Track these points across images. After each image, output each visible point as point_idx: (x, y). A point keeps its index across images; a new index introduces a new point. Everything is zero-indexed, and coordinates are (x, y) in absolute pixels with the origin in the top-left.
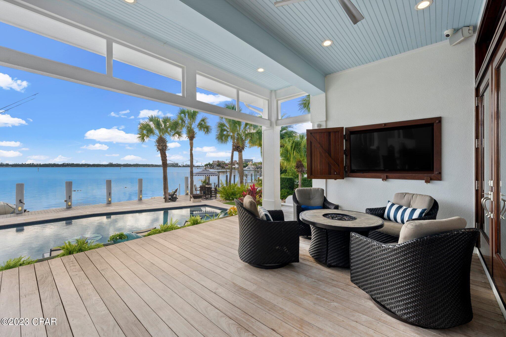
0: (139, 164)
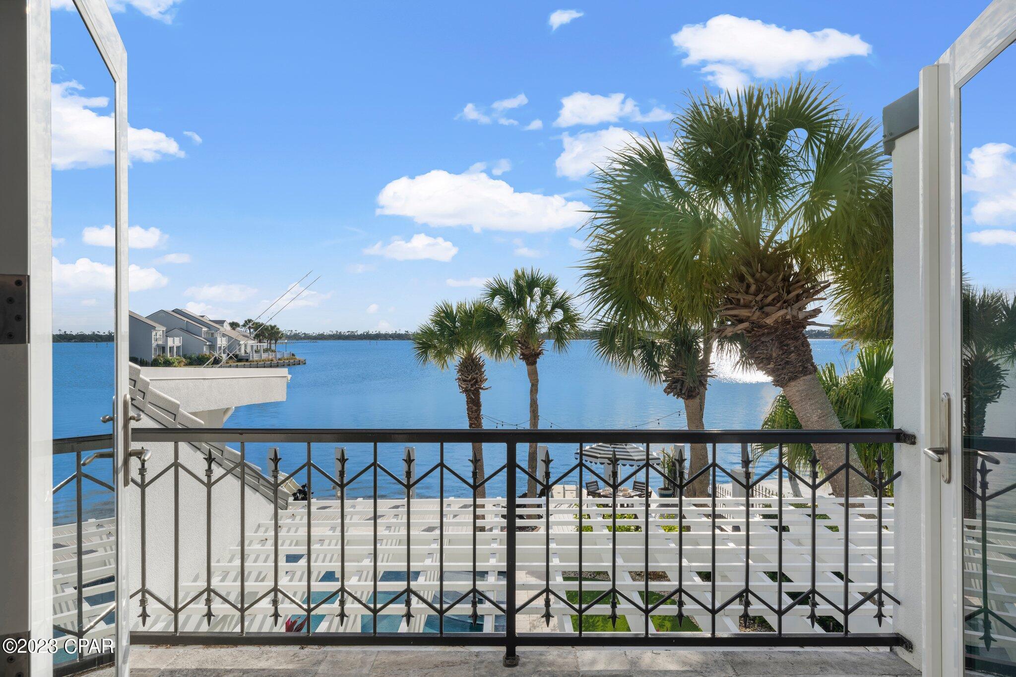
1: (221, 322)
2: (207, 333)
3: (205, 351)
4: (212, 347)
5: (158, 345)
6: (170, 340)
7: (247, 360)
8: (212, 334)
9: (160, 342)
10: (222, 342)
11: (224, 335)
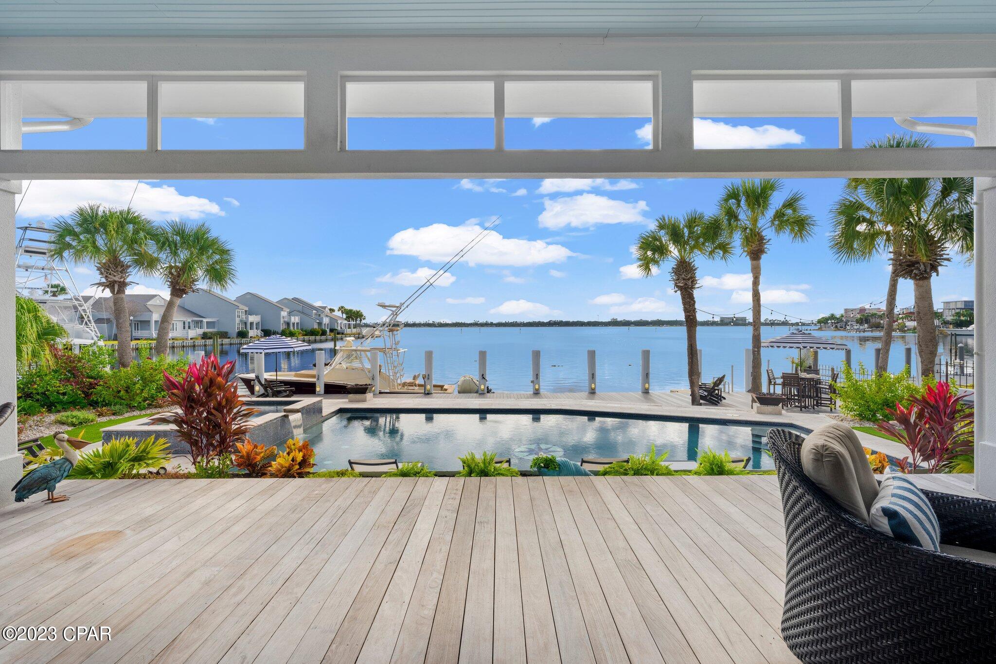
0: (663, 319)
1: (325, 308)
2: (316, 314)
3: (316, 326)
4: (320, 324)
5: (285, 322)
6: (293, 319)
7: (343, 334)
8: (319, 315)
9: (286, 320)
10: (326, 321)
11: (327, 316)
